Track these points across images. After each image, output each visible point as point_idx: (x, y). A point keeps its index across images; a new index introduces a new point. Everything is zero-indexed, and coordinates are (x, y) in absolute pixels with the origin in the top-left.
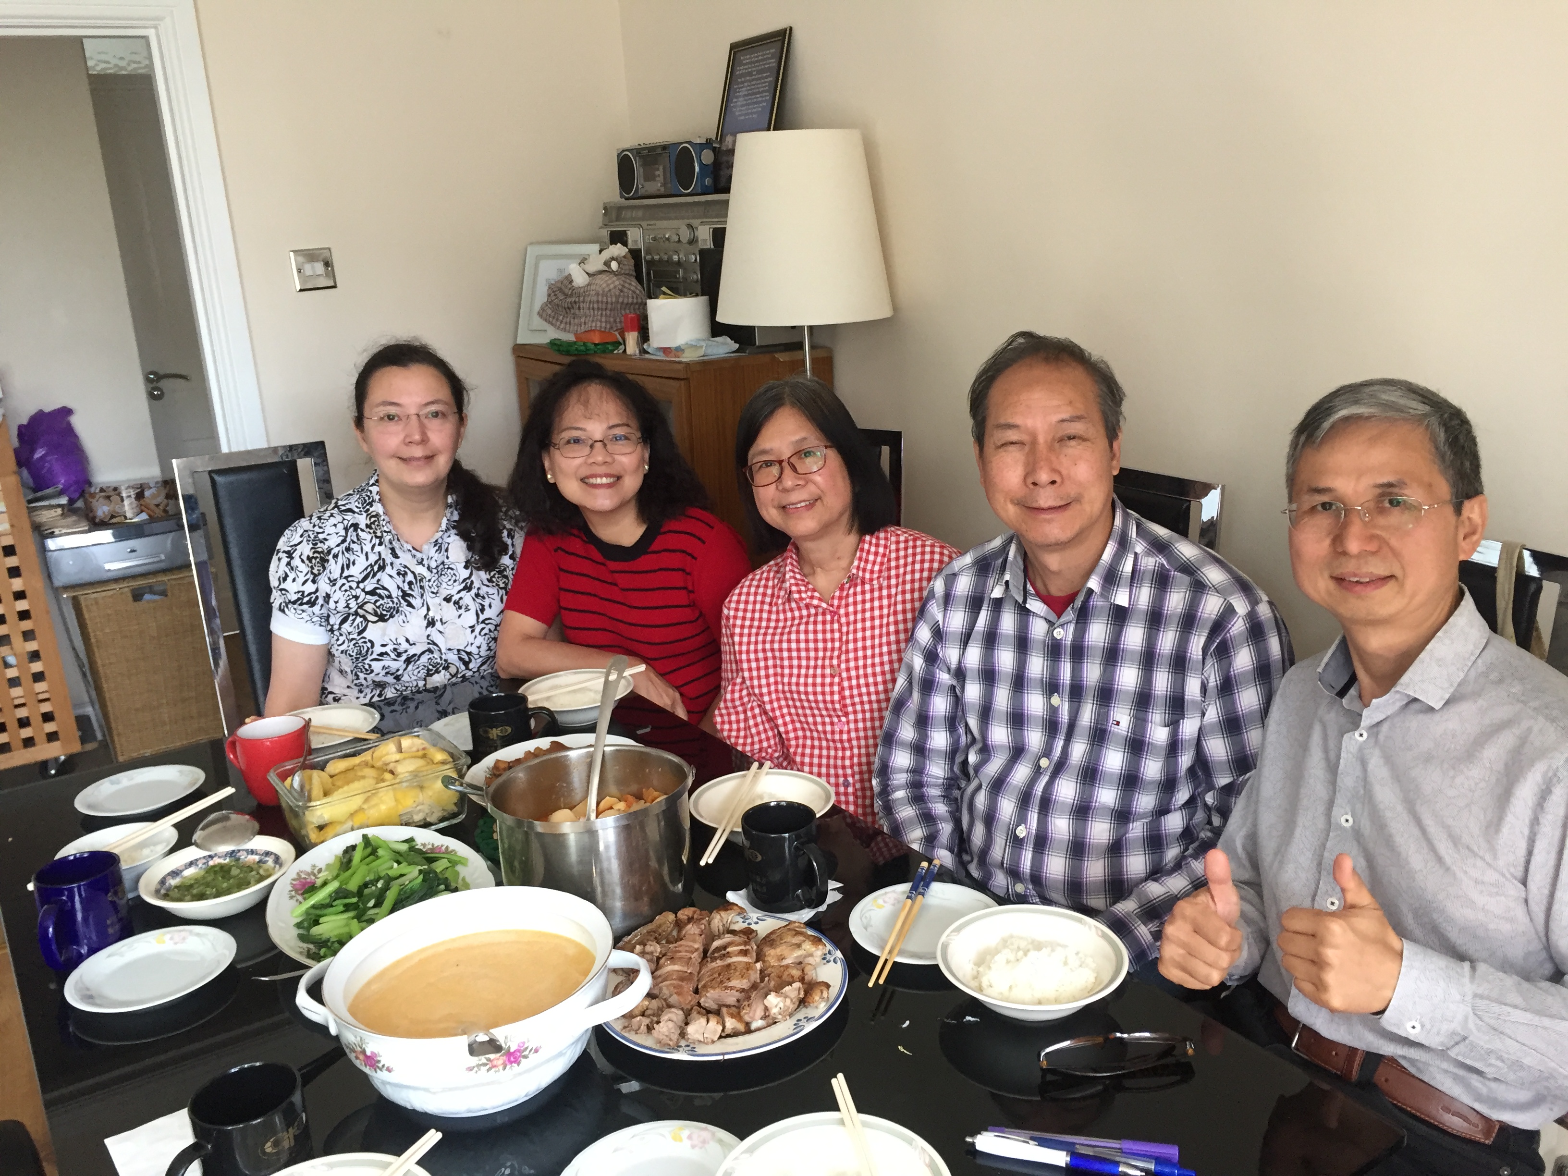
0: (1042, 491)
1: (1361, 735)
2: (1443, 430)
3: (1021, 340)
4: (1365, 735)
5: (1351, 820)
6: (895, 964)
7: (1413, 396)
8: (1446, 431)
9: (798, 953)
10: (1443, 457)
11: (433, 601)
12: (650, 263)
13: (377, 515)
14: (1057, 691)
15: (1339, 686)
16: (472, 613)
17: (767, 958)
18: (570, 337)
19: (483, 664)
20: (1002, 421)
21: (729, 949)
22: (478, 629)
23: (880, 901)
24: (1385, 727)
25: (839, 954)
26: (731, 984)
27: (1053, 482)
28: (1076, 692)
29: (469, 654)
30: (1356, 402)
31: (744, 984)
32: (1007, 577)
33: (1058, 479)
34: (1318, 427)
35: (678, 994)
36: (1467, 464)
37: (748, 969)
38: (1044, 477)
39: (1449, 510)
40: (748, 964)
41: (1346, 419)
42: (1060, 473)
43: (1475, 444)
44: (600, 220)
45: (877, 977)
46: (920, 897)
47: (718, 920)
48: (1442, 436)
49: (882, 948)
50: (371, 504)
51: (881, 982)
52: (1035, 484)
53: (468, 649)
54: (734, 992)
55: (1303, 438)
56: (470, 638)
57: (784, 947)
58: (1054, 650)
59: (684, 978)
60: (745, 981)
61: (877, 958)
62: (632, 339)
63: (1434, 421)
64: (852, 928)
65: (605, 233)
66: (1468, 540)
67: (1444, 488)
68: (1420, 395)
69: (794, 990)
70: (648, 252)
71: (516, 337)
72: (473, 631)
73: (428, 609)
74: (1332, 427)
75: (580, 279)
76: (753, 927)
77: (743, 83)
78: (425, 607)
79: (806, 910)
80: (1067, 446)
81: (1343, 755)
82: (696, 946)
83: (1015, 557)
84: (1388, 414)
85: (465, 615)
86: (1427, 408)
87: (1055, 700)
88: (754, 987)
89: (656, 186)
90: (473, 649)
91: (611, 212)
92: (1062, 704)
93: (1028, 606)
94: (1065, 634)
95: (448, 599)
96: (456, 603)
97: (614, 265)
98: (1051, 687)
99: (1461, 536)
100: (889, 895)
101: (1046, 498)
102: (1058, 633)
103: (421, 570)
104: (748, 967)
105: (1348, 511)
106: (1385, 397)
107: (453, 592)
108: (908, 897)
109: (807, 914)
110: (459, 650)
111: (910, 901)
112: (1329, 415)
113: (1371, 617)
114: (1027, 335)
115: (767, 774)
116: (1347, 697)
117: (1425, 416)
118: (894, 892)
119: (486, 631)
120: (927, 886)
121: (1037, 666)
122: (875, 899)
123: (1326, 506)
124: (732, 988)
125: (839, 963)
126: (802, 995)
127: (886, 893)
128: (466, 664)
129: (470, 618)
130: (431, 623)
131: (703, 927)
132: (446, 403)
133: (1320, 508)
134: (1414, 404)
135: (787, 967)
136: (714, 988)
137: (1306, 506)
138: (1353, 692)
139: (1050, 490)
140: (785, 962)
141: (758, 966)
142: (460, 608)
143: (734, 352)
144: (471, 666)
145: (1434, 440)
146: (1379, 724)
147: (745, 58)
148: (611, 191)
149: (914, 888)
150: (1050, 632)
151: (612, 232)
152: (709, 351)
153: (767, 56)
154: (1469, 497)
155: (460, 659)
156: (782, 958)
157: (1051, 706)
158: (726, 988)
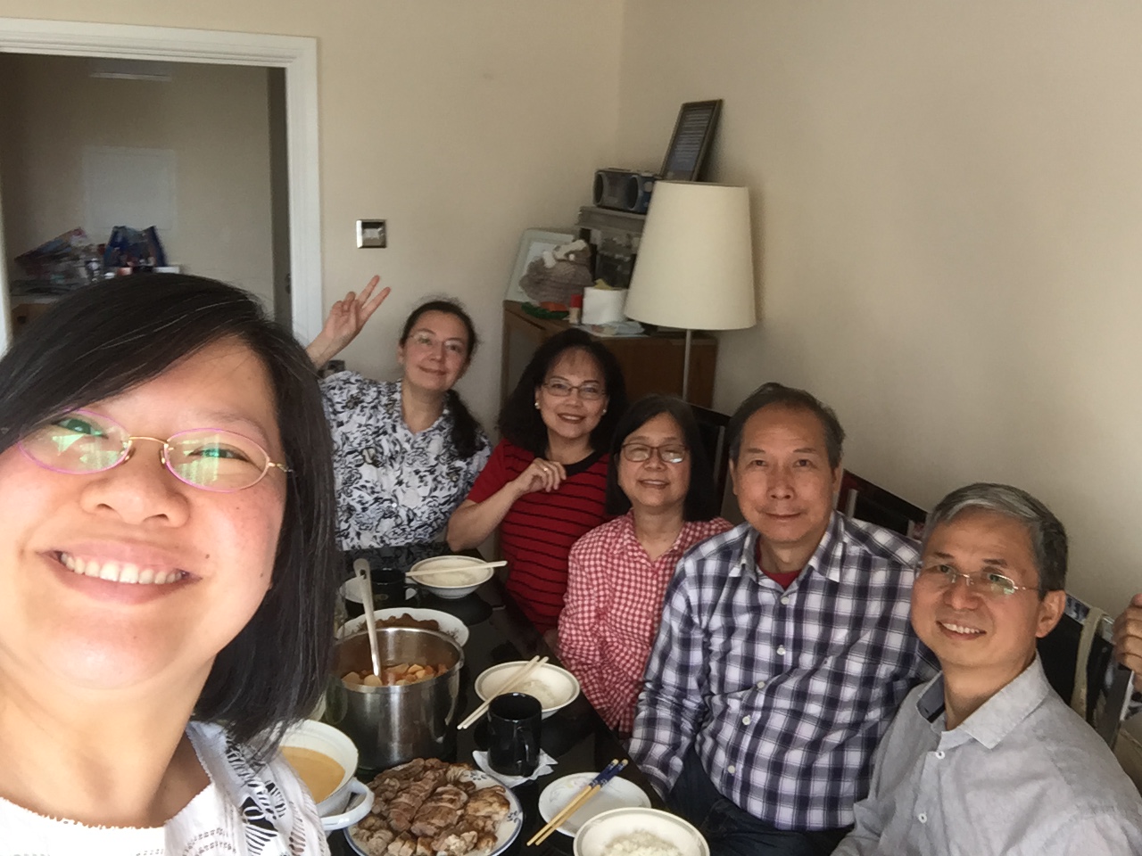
0: (779, 502)
1: (940, 754)
2: (1042, 533)
3: (770, 389)
4: (943, 754)
5: (925, 818)
6: (556, 832)
7: (1026, 502)
8: (1045, 535)
9: (489, 809)
10: (1038, 554)
11: (407, 469)
12: (603, 256)
13: (396, 400)
14: (783, 644)
15: (932, 711)
16: (428, 488)
17: (468, 808)
18: (535, 303)
19: (419, 527)
20: (752, 446)
21: (444, 796)
22: (428, 500)
23: (572, 782)
24: (958, 753)
25: (520, 816)
26: (433, 821)
27: (788, 497)
28: (798, 645)
29: (415, 514)
30: (982, 497)
31: (441, 823)
32: (744, 561)
33: (791, 494)
34: (951, 508)
35: (397, 820)
36: (1056, 564)
37: (448, 814)
38: (781, 492)
39: (1034, 594)
40: (451, 809)
41: (973, 507)
42: (793, 490)
43: (1066, 551)
44: (576, 220)
45: (538, 838)
46: (599, 786)
47: (454, 771)
48: (1040, 536)
49: (552, 819)
50: (393, 393)
51: (538, 843)
52: (774, 497)
53: (415, 511)
54: (433, 827)
55: (938, 514)
56: (420, 504)
57: (481, 802)
58: (781, 613)
59: (408, 809)
60: (443, 821)
61: (545, 824)
62: (574, 312)
63: (1038, 525)
64: (541, 799)
65: (578, 229)
66: (1045, 623)
67: (1034, 576)
68: (1031, 503)
69: (470, 836)
70: (603, 249)
71: (506, 293)
72: (423, 500)
73: (401, 473)
74: (962, 510)
75: (550, 262)
76: (475, 782)
77: (685, 134)
78: (399, 472)
79: (520, 777)
80: (800, 471)
81: (926, 766)
82: (427, 788)
83: (749, 547)
84: (1005, 511)
85: (423, 487)
86: (1034, 515)
87: (782, 651)
88: (447, 827)
89: (614, 201)
90: (419, 513)
91: (585, 214)
92: (787, 654)
93: (760, 583)
94: (791, 601)
95: (417, 472)
96: (421, 477)
97: (572, 257)
98: (778, 640)
99: (1040, 618)
100: (580, 779)
101: (781, 508)
102: (785, 601)
103: (407, 446)
104: (450, 811)
105: (960, 577)
106: (1004, 497)
107: (422, 469)
108: (591, 784)
109: (520, 780)
110: (409, 509)
111: (590, 787)
112: (961, 501)
113: (959, 662)
114: (776, 386)
115: (543, 666)
116: (936, 722)
117: (1029, 520)
118: (584, 777)
119: (432, 504)
120: (609, 779)
121: (767, 624)
122: (569, 780)
123: (944, 569)
124: (432, 824)
125: (517, 822)
126: (475, 841)
127: (578, 777)
128: (410, 521)
129: (425, 491)
130: (400, 483)
131: (437, 775)
132: (463, 343)
133: (939, 569)
134: (1026, 509)
135: (478, 817)
136: (421, 821)
137: (930, 566)
138: (942, 717)
139: (785, 502)
140: (478, 814)
141: (459, 812)
142: (422, 481)
143: (640, 334)
144: (412, 524)
145: (1034, 539)
146: (955, 749)
147: (691, 116)
148: (589, 199)
149: (598, 779)
150: (778, 601)
151: (583, 229)
152: (622, 331)
153: (702, 117)
154: (1053, 589)
155: (408, 516)
156: (477, 810)
157: (777, 655)
158: (429, 823)
